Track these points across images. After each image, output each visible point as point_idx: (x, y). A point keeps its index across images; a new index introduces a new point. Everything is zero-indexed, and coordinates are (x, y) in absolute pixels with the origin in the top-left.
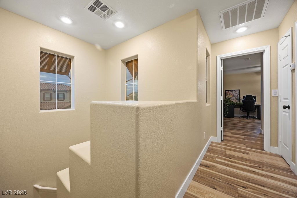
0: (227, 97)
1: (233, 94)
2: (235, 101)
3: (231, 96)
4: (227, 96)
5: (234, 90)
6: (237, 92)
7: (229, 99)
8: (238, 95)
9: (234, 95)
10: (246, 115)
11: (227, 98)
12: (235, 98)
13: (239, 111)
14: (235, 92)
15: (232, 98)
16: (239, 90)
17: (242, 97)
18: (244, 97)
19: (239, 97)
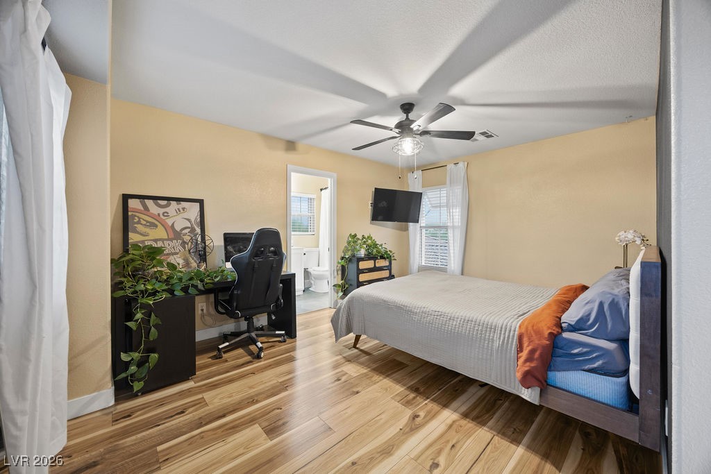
0: (134, 238)
1: (169, 222)
2: (181, 262)
3: (160, 233)
4: (136, 231)
5: (178, 200)
6: (194, 210)
7: (153, 253)
8: (198, 230)
9: (178, 228)
10: (244, 325)
11: (136, 246)
12: (184, 243)
13: (202, 310)
14: (180, 211)
15: (169, 245)
16: (203, 200)
17: (216, 240)
18: (231, 240)
19: (202, 237)
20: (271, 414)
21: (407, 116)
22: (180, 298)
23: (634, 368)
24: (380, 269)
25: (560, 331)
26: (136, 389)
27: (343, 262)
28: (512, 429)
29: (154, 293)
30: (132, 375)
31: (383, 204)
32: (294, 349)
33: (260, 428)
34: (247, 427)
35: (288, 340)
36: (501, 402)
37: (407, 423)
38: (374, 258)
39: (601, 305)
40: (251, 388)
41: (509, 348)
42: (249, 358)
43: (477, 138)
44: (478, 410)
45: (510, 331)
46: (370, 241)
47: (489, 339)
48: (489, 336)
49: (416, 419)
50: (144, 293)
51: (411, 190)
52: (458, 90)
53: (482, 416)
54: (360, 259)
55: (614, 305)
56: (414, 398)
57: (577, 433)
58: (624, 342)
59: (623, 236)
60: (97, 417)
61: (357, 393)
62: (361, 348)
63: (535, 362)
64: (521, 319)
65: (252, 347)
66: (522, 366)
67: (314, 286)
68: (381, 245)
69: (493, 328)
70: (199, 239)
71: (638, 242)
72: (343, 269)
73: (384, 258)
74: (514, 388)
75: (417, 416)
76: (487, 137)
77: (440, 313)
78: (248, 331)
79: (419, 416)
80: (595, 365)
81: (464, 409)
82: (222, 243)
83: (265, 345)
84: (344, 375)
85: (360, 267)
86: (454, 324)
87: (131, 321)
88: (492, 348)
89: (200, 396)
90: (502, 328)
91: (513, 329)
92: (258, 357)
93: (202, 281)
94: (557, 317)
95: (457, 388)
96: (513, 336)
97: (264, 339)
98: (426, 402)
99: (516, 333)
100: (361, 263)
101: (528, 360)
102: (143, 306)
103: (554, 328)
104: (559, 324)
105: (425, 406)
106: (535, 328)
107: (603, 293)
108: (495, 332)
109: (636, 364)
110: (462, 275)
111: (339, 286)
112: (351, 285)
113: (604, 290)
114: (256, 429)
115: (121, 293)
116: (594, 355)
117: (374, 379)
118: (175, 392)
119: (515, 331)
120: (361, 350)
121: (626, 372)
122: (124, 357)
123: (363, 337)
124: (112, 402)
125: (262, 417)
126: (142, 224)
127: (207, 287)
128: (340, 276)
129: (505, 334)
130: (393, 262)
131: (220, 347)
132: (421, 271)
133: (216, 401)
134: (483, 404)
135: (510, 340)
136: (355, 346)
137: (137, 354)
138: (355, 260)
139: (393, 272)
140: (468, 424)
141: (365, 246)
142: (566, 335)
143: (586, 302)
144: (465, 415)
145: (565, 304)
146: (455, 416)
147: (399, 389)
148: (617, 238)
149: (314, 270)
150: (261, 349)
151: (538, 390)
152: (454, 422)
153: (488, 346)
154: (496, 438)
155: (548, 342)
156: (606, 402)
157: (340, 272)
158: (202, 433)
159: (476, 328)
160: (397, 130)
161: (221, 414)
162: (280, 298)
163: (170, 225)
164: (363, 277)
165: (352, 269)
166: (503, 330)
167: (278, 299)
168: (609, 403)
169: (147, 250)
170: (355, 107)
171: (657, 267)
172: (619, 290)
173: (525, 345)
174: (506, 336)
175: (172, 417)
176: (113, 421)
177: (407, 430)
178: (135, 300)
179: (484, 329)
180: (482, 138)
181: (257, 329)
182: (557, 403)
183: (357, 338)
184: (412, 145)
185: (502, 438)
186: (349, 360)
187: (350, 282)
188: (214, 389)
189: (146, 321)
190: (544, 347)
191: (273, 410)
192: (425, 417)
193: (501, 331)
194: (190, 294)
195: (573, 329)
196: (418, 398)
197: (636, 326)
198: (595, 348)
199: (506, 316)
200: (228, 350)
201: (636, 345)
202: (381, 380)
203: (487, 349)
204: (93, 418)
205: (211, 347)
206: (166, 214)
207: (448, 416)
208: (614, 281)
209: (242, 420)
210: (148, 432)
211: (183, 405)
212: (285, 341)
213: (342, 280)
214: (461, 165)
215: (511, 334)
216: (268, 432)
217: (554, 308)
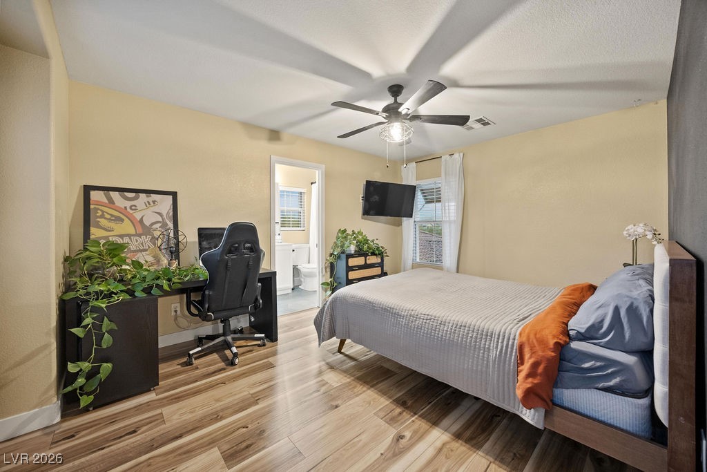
0: (95, 233)
1: (138, 216)
2: (150, 259)
3: (127, 228)
4: (98, 226)
5: (148, 192)
6: (166, 203)
7: (115, 250)
8: (171, 225)
9: (147, 223)
10: (220, 328)
11: (97, 243)
12: (154, 240)
13: (176, 311)
14: (149, 204)
15: (137, 241)
16: (176, 192)
17: (190, 236)
18: (206, 235)
19: (174, 232)
20: (234, 434)
21: (396, 100)
22: (142, 300)
23: (661, 389)
24: (372, 266)
25: (568, 340)
26: (83, 404)
27: (331, 259)
28: (512, 454)
29: (110, 294)
30: (81, 388)
31: (376, 198)
32: (274, 354)
33: (219, 453)
34: (204, 452)
35: (268, 344)
36: (499, 418)
37: (389, 446)
38: (365, 255)
39: (617, 310)
40: (218, 400)
41: (508, 359)
42: (222, 365)
43: (473, 126)
44: (472, 429)
45: (509, 339)
46: (360, 237)
47: (484, 348)
48: (485, 344)
49: (401, 440)
50: (98, 295)
51: (404, 183)
52: (450, 69)
53: (475, 438)
54: (349, 256)
55: (632, 310)
56: (400, 414)
57: (588, 459)
58: (646, 355)
59: (632, 230)
60: (36, 437)
61: (337, 407)
62: (347, 353)
63: (539, 377)
64: (522, 325)
65: (227, 352)
66: (524, 382)
67: (303, 284)
68: (373, 241)
69: (489, 335)
70: (172, 235)
71: (650, 236)
72: (332, 266)
73: (376, 255)
74: (514, 407)
75: (402, 437)
76: (484, 124)
77: (429, 317)
78: (224, 334)
79: (404, 436)
80: (612, 383)
81: (456, 427)
82: (196, 239)
83: (242, 350)
84: (324, 385)
85: (350, 265)
86: (445, 329)
87: (78, 326)
88: (488, 358)
89: (158, 411)
90: (499, 335)
91: (512, 337)
92: (232, 364)
93: (169, 280)
94: (563, 323)
95: (449, 402)
96: (513, 345)
97: (242, 343)
98: (413, 419)
99: (516, 341)
100: (350, 260)
101: (531, 375)
102: (95, 309)
103: (561, 337)
104: (566, 332)
105: (412, 423)
106: (538, 336)
107: (619, 296)
108: (491, 340)
109: (664, 384)
110: (458, 272)
111: (328, 284)
112: (340, 283)
113: (619, 292)
114: (215, 454)
115: (71, 295)
116: (610, 371)
117: (356, 390)
118: (132, 406)
119: (514, 339)
120: (346, 355)
121: (649, 392)
122: (71, 368)
123: (348, 341)
124: (58, 419)
125: (222, 438)
126: (105, 218)
127: (173, 287)
128: (329, 273)
129: (502, 342)
130: (385, 259)
131: (191, 352)
132: (416, 268)
133: (175, 417)
134: (479, 421)
135: (509, 350)
136: (339, 351)
137: (87, 364)
138: (344, 256)
139: (386, 269)
140: (460, 447)
141: (355, 242)
142: (575, 345)
143: (597, 306)
144: (458, 436)
145: (572, 307)
146: (446, 437)
147: (384, 402)
148: (625, 232)
149: (303, 267)
150: (235, 355)
151: (542, 411)
152: (444, 444)
153: (483, 357)
154: (493, 466)
155: (553, 354)
156: (625, 428)
157: (329, 270)
158: (149, 459)
159: (470, 335)
160: (384, 115)
161: (177, 434)
162: (259, 298)
163: (139, 219)
164: (352, 275)
165: (341, 266)
166: (501, 338)
167: (257, 299)
168: (628, 429)
169: (106, 247)
170: (340, 90)
171: (691, 265)
172: (639, 292)
173: (527, 355)
174: (505, 345)
175: (121, 437)
176: (52, 444)
177: (389, 455)
178: (87, 302)
179: (479, 336)
180: (478, 126)
181: (235, 332)
182: (566, 427)
183: (342, 343)
184: (400, 130)
185: (499, 466)
186: (331, 367)
187: (339, 281)
188: (175, 403)
189: (97, 327)
190: (549, 360)
191: (239, 428)
192: (410, 439)
193: (498, 338)
194: (153, 295)
195: (582, 337)
196: (405, 413)
197: (664, 338)
198: (611, 362)
199: (503, 321)
200: (201, 355)
201: (664, 362)
202: (364, 391)
203: (483, 360)
204: (32, 439)
205: (181, 353)
206: (133, 208)
207: (438, 437)
208: (629, 281)
209: (201, 441)
210: (88, 458)
211: (136, 423)
212: (264, 345)
213: (331, 277)
214: (456, 156)
215: (510, 343)
216: (227, 458)
217: (560, 311)
